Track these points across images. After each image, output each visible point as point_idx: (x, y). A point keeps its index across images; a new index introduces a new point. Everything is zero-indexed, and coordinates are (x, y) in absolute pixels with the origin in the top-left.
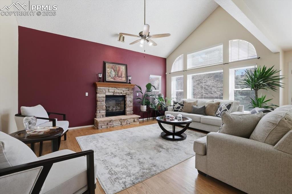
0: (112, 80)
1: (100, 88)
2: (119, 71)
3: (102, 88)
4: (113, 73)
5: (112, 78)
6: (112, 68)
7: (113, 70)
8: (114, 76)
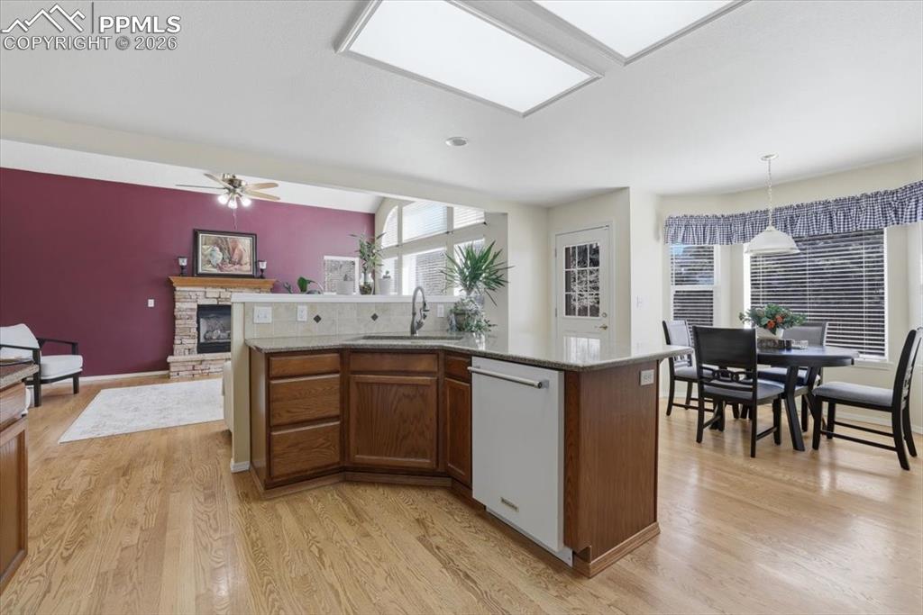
0: (215, 271)
1: (182, 289)
2: (234, 250)
3: (186, 289)
4: (218, 256)
5: (213, 266)
6: (216, 244)
7: (218, 249)
8: (219, 261)
